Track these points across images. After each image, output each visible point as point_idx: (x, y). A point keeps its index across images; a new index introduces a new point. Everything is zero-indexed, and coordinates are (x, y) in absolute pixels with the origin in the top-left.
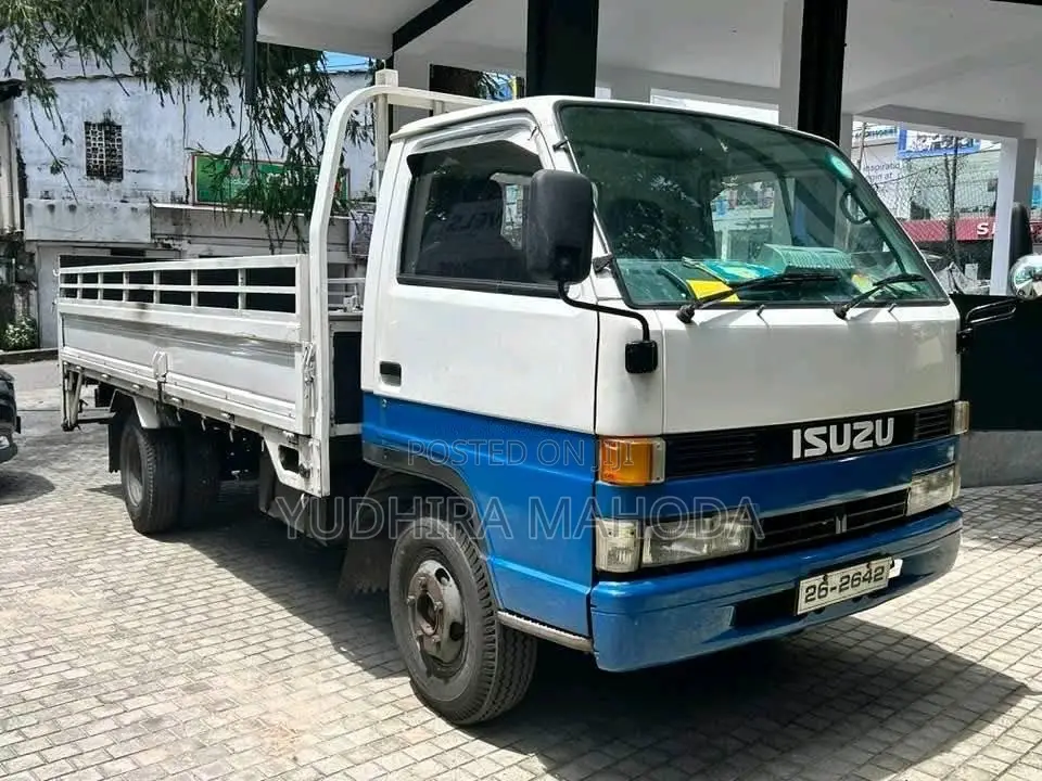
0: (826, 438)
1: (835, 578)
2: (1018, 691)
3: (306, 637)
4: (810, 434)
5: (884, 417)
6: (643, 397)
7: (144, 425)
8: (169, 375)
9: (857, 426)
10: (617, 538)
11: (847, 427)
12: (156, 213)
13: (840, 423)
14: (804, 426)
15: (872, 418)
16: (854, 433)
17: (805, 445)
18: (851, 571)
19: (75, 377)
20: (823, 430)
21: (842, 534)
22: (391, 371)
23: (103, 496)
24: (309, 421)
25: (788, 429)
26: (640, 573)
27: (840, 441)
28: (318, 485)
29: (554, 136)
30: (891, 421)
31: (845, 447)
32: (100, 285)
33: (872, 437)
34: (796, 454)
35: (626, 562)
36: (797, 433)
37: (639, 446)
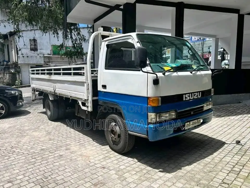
0: (189, 96)
1: (191, 123)
2: (224, 143)
3: (87, 139)
4: (186, 96)
5: (199, 92)
6: (157, 89)
7: (51, 99)
8: (56, 89)
9: (195, 94)
10: (152, 116)
11: (193, 94)
12: (44, 57)
13: (192, 93)
14: (185, 94)
15: (197, 92)
16: (194, 95)
17: (186, 98)
18: (194, 121)
19: (34, 90)
20: (188, 95)
21: (192, 114)
22: (104, 87)
23: (41, 114)
24: (88, 97)
25: (182, 95)
26: (156, 123)
27: (192, 97)
28: (90, 109)
29: (137, 40)
30: (201, 93)
31: (193, 98)
32: (35, 72)
33: (197, 96)
34: (184, 100)
35: (154, 120)
36: (184, 96)
37: (156, 99)
